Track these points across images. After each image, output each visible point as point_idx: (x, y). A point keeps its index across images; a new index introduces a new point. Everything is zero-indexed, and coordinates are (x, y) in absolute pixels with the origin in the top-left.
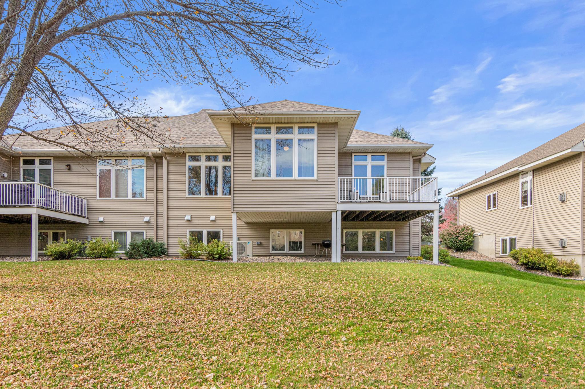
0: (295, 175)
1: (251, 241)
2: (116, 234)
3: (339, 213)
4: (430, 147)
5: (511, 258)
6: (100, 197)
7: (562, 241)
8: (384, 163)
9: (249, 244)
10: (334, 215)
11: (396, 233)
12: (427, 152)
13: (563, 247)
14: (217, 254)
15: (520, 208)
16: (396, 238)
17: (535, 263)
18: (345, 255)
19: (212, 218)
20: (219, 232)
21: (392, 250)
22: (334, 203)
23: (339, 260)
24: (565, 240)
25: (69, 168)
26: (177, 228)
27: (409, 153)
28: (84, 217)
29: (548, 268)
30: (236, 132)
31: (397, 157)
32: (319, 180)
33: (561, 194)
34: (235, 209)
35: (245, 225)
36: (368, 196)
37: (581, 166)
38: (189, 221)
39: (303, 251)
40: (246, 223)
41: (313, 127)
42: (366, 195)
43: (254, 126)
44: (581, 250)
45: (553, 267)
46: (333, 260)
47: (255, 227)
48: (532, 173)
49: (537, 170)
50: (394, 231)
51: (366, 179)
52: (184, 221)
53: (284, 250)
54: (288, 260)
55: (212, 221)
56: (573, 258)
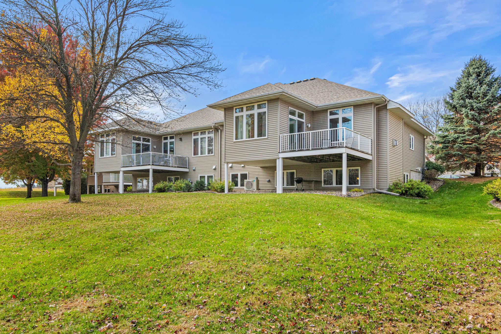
0: (256, 137)
2: (201, 177)
3: (281, 160)
6: (194, 155)
9: (254, 182)
10: (277, 161)
11: (361, 170)
16: (361, 174)
18: (324, 188)
20: (247, 174)
22: (275, 153)
25: (181, 139)
27: (371, 104)
28: (186, 168)
30: (226, 113)
31: (361, 108)
32: (269, 138)
35: (261, 169)
36: (340, 142)
38: (231, 167)
40: (261, 167)
41: (266, 103)
42: (338, 141)
43: (235, 108)
47: (266, 170)
50: (359, 168)
51: (336, 130)
52: (229, 168)
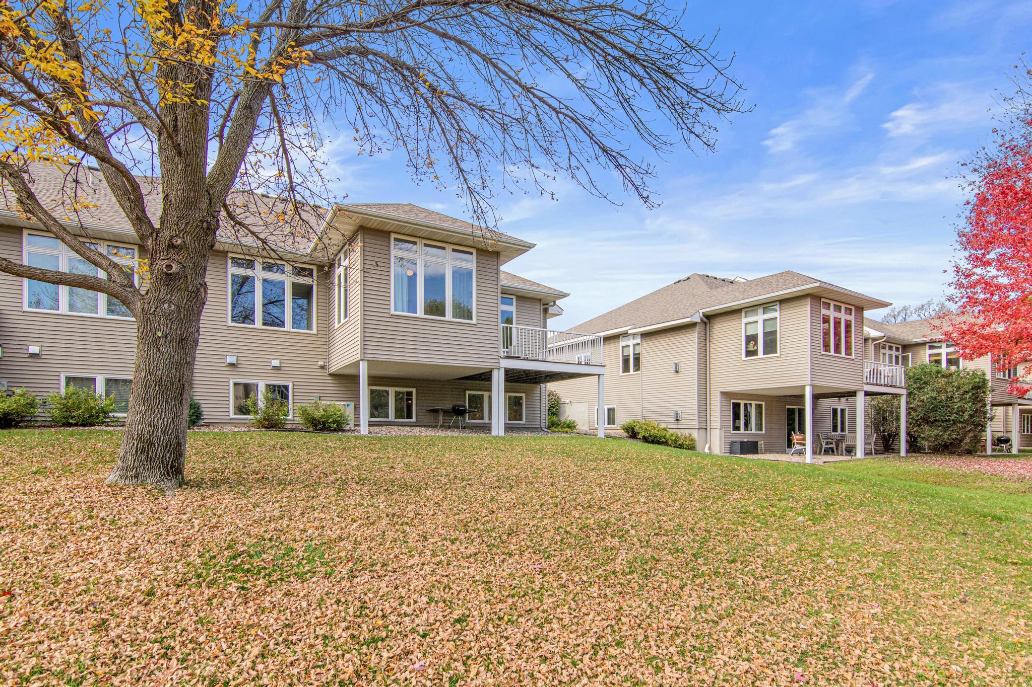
0: (449, 316)
1: (353, 403)
2: (69, 379)
3: (502, 372)
4: (564, 295)
5: (622, 431)
7: (677, 414)
8: (512, 308)
9: (350, 407)
10: (495, 374)
11: (526, 399)
12: (558, 302)
13: (677, 420)
14: (334, 422)
15: (621, 374)
16: (526, 405)
17: (656, 437)
19: (276, 363)
20: (286, 386)
21: (521, 420)
22: (497, 357)
23: (502, 433)
24: (679, 412)
26: (210, 376)
27: (540, 300)
29: (670, 442)
30: (367, 240)
31: (526, 302)
32: (479, 326)
33: (676, 364)
34: (366, 355)
35: (329, 378)
37: (696, 336)
38: (232, 365)
39: (414, 419)
41: (471, 253)
43: (393, 236)
44: (697, 423)
45: (676, 441)
46: (494, 432)
48: (640, 337)
49: (645, 335)
50: (523, 395)
52: (224, 365)
53: (388, 417)
54: (395, 431)
55: (275, 368)
56: (690, 431)
